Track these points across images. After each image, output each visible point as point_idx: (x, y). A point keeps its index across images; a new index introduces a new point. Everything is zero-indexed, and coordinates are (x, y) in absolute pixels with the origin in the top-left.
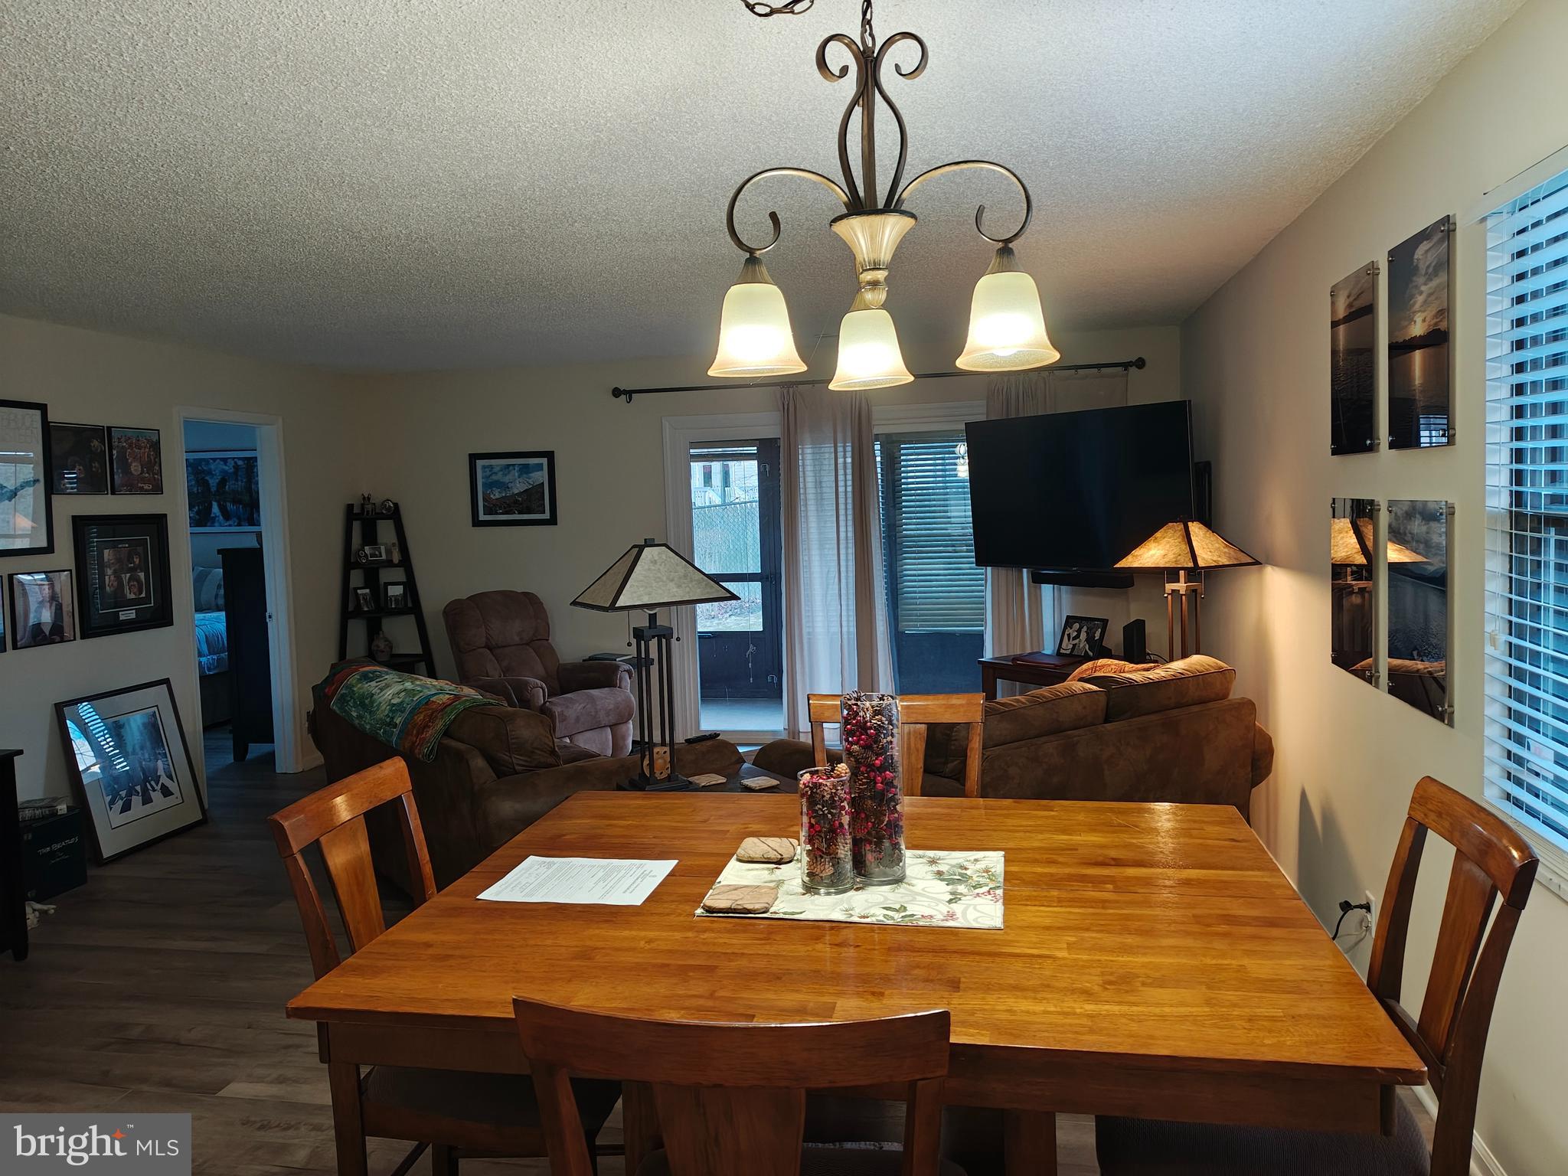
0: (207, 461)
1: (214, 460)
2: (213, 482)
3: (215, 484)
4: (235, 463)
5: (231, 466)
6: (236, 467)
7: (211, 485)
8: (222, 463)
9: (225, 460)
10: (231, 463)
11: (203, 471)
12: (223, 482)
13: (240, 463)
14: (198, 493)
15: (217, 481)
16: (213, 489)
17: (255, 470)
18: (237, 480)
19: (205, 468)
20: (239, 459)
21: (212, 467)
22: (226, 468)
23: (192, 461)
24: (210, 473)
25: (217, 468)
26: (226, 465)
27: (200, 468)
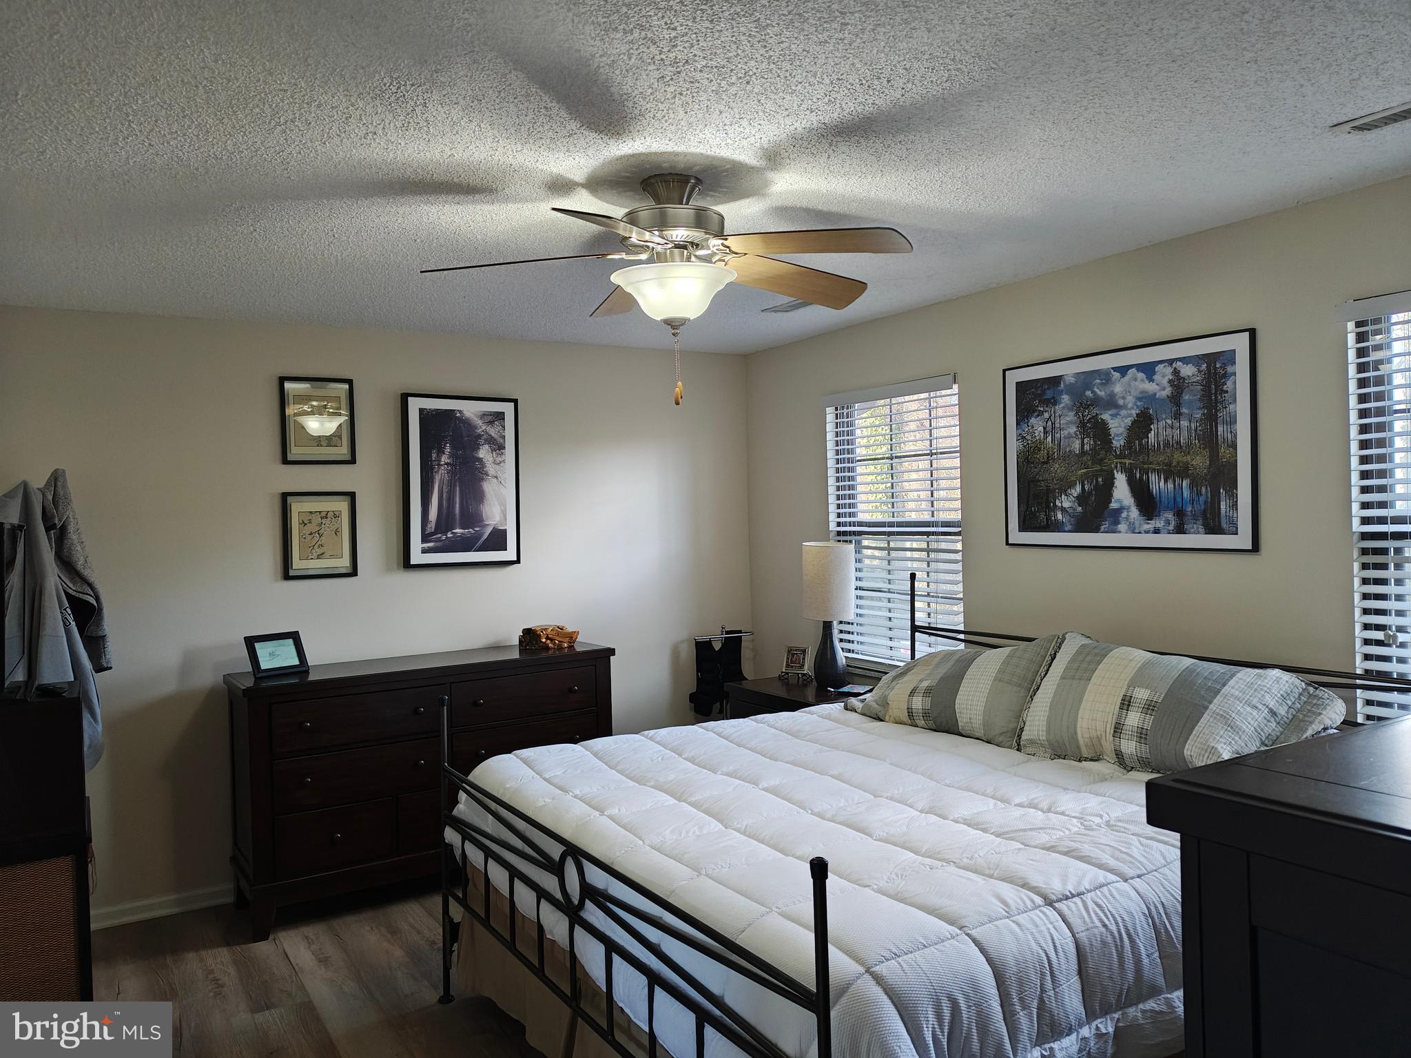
0: (1105, 376)
1: (1123, 370)
2: (1118, 426)
3: (1121, 430)
4: (1176, 372)
5: (1165, 382)
6: (1178, 383)
7: (1113, 431)
8: (1141, 375)
9: (1148, 369)
10: (1164, 375)
11: (1096, 402)
12: (1142, 423)
13: (1187, 370)
14: (1083, 453)
15: (1128, 421)
16: (1118, 442)
17: (1229, 383)
18: (1177, 416)
19: (1101, 393)
20: (1185, 360)
21: (1118, 389)
22: (1151, 387)
23: (1073, 380)
24: (1111, 403)
25: (1127, 391)
26: (1151, 380)
27: (1088, 393)
